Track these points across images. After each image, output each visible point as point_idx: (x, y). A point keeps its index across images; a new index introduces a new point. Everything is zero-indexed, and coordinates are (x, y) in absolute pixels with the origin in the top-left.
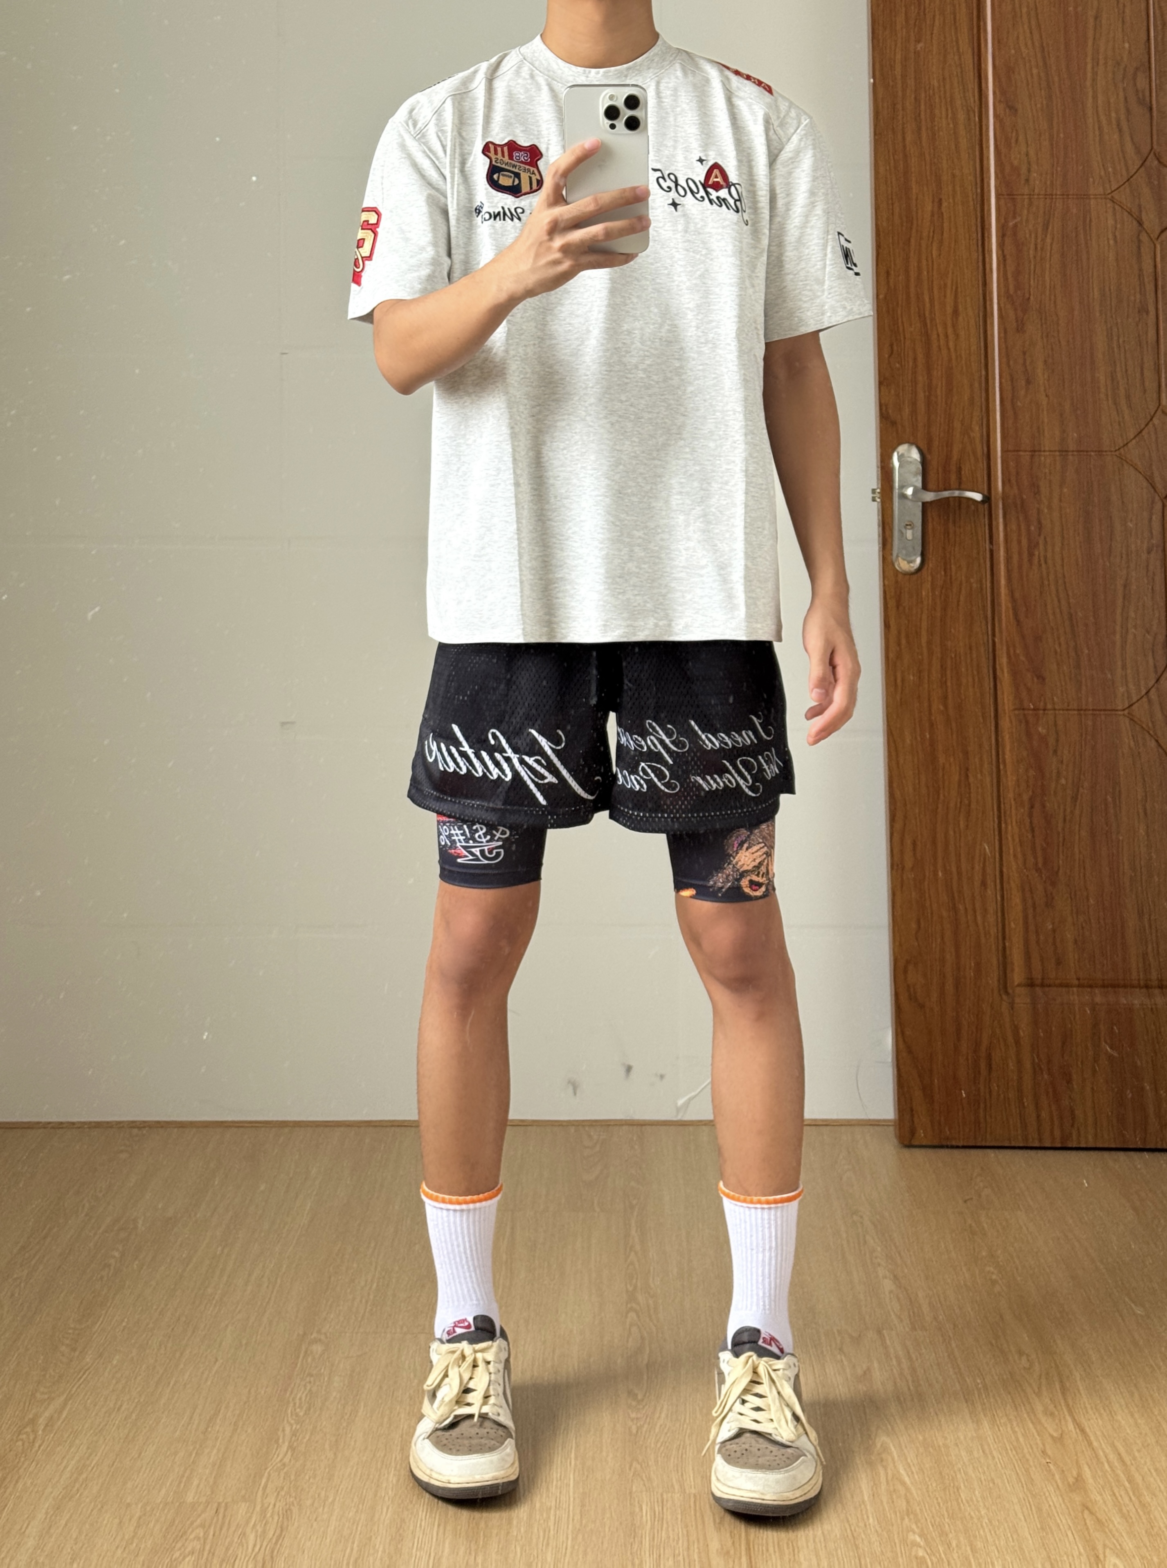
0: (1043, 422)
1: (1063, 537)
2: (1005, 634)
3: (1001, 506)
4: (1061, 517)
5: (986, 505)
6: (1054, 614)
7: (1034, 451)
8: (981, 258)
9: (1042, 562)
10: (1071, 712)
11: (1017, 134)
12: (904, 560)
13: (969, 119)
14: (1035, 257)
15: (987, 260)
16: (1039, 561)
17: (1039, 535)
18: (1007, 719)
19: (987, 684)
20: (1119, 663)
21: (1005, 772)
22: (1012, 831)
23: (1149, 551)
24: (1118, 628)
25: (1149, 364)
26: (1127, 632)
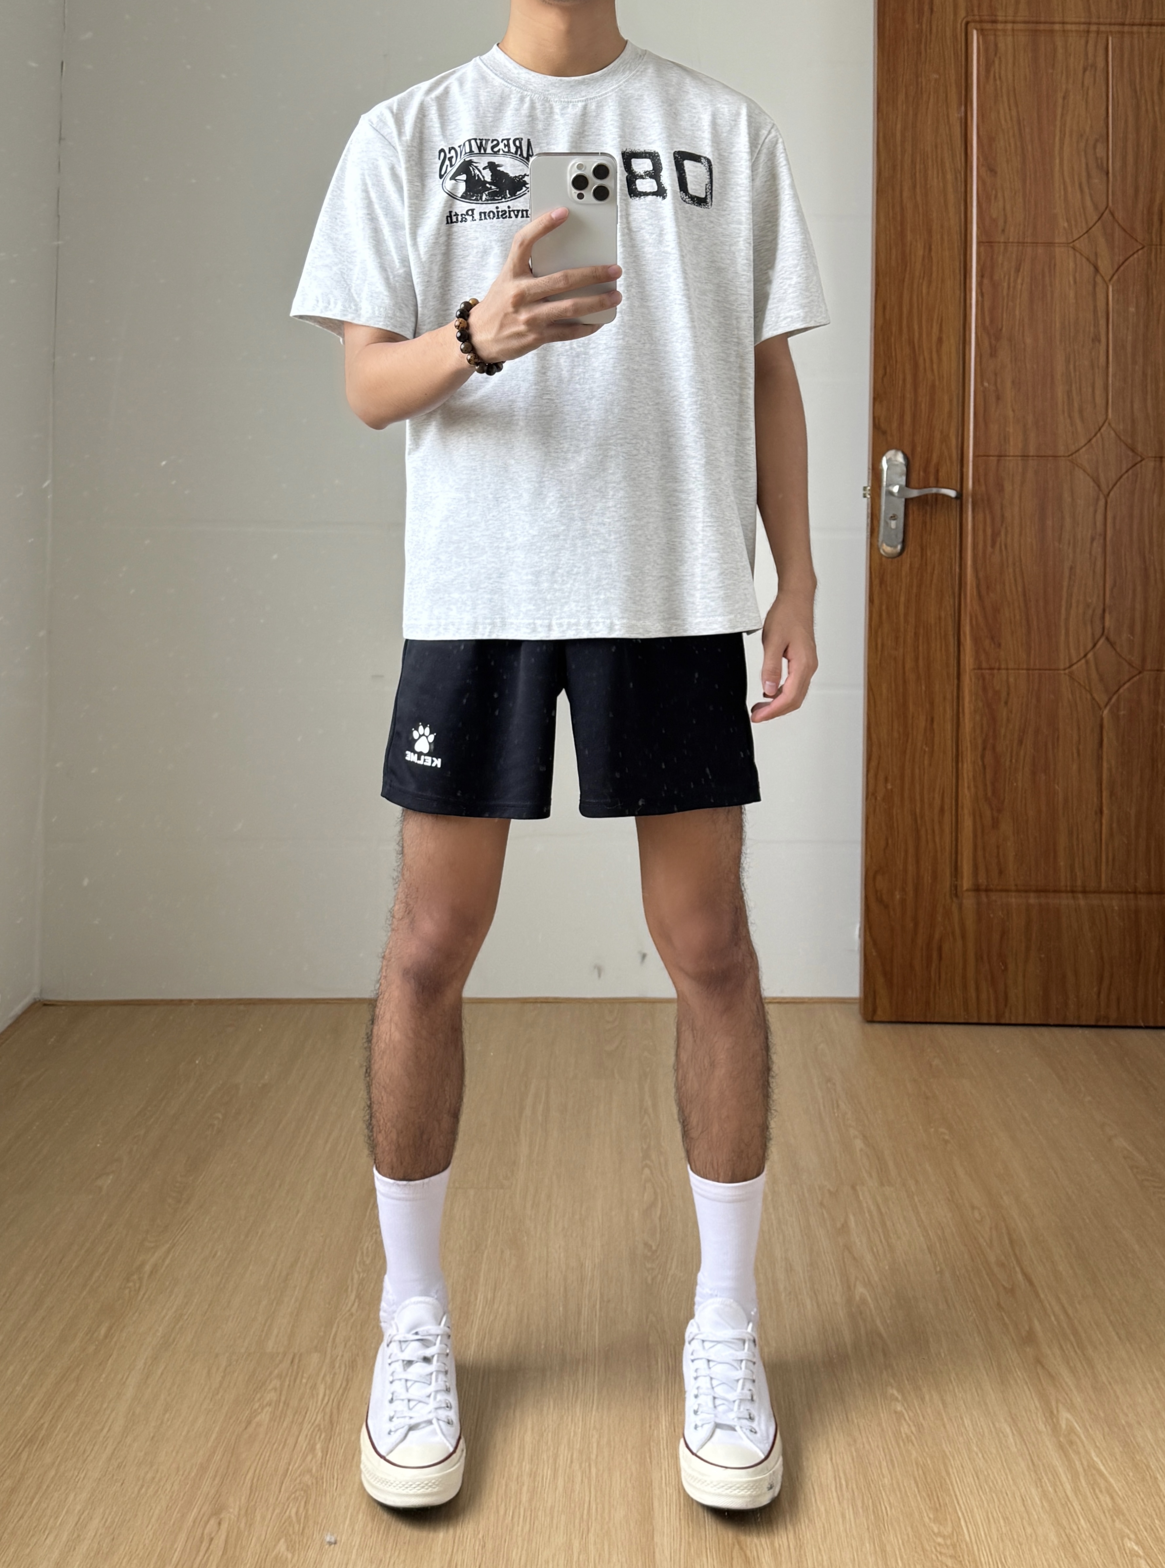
0: (1009, 433)
1: (1021, 528)
2: (969, 607)
3: (970, 500)
4: (1021, 511)
5: (958, 502)
6: (1011, 590)
7: (1000, 456)
8: (962, 295)
9: (1003, 547)
10: (1021, 672)
11: (996, 192)
12: (888, 545)
13: (956, 178)
14: (1008, 295)
15: (968, 297)
16: (1001, 547)
17: (1002, 525)
18: (967, 676)
19: (952, 649)
20: (1063, 632)
21: (964, 720)
22: (967, 768)
23: (1093, 539)
24: (1064, 603)
25: (1099, 384)
26: (1071, 606)
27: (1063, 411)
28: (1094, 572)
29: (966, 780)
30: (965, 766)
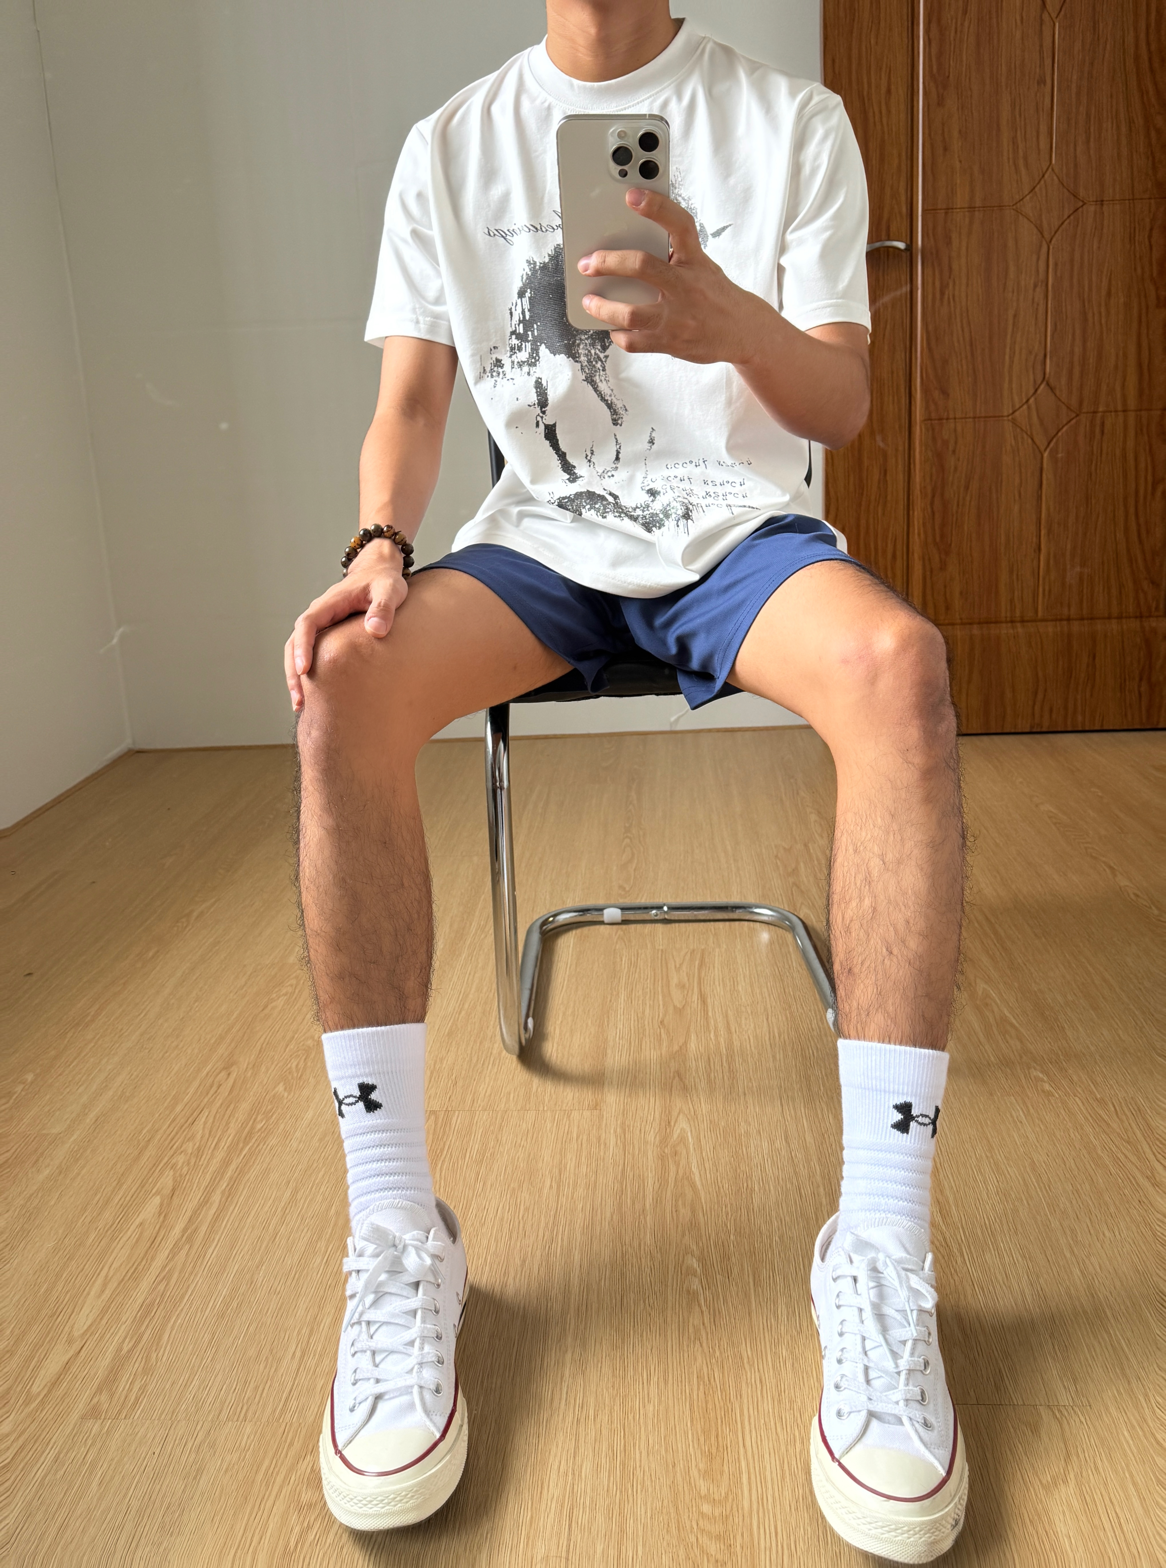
0: (956, 184)
1: (968, 279)
2: (919, 360)
3: (920, 253)
4: (967, 263)
5: (909, 255)
6: (958, 341)
7: (948, 209)
8: (911, 44)
9: (952, 300)
10: (967, 420)
14: (955, 40)
15: (916, 45)
16: (949, 298)
17: (950, 277)
18: (918, 428)
19: (904, 401)
20: (1007, 379)
21: (915, 470)
22: (917, 514)
23: (1035, 286)
24: (1008, 350)
25: (1043, 128)
26: (1014, 353)
27: (1009, 159)
28: (1036, 318)
29: (916, 527)
30: (916, 513)
